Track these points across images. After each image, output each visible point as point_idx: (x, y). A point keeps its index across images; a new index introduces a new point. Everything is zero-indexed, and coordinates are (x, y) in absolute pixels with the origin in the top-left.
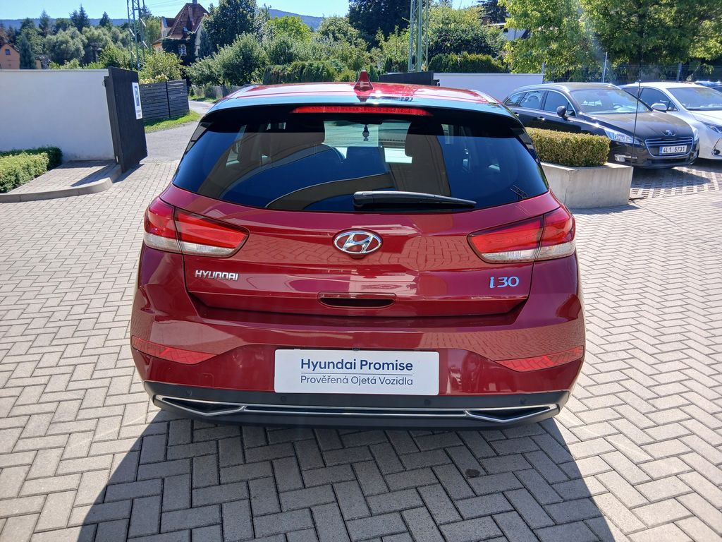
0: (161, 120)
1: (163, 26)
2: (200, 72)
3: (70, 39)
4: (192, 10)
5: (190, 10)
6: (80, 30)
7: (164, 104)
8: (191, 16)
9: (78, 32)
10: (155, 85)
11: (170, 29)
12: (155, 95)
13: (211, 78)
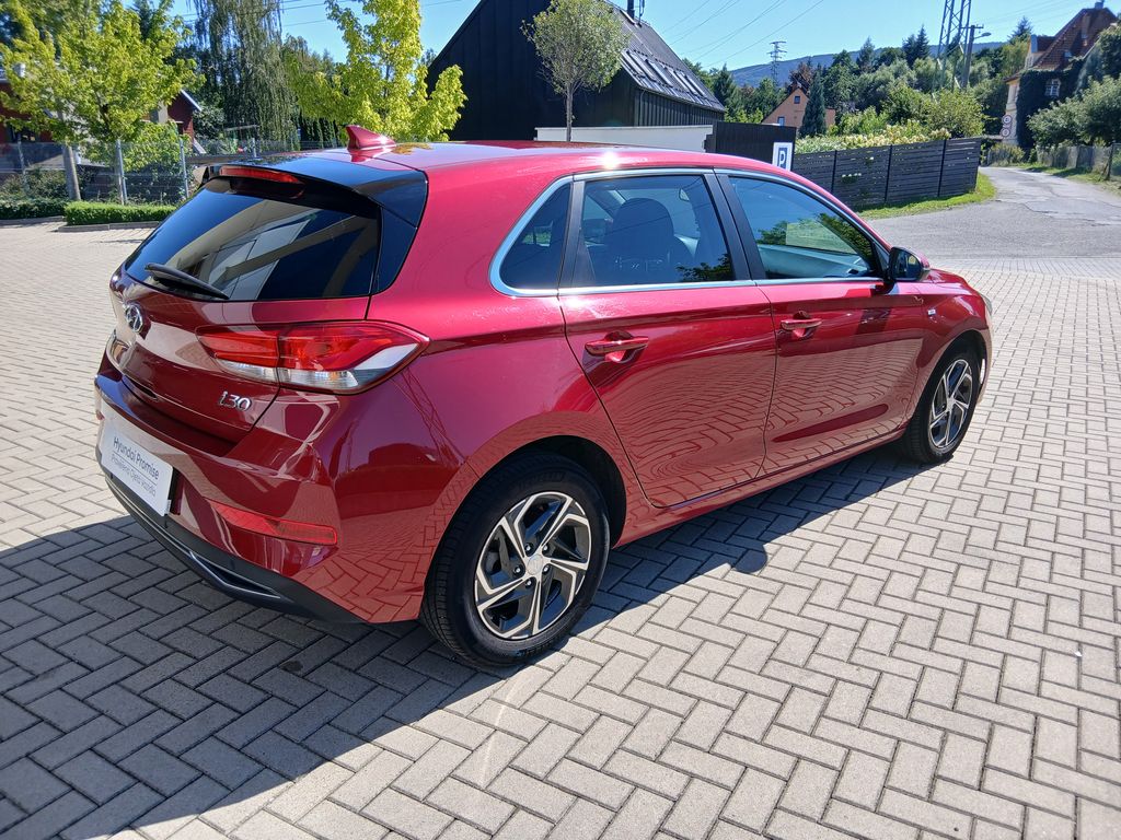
0: (919, 200)
1: (1030, 50)
2: (1051, 124)
3: (892, 77)
4: (1088, 22)
5: (1086, 20)
6: (911, 63)
7: (934, 174)
8: (1085, 30)
9: (906, 66)
10: (925, 145)
11: (1040, 54)
12: (920, 160)
13: (1066, 134)
